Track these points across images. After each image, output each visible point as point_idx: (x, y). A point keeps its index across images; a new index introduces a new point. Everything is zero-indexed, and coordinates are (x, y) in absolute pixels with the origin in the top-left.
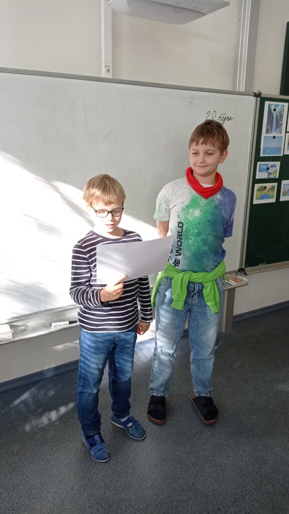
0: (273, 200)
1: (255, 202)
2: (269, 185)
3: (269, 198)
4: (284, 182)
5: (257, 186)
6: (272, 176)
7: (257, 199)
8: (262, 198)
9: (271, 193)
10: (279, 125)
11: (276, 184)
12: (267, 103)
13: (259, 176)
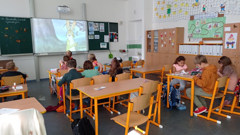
0: (93, 38)
1: (89, 39)
2: (92, 36)
3: (92, 38)
4: (95, 35)
5: (89, 36)
6: (92, 34)
7: (90, 38)
8: (91, 38)
9: (92, 37)
10: (92, 26)
11: (93, 36)
12: (89, 22)
13: (90, 34)
